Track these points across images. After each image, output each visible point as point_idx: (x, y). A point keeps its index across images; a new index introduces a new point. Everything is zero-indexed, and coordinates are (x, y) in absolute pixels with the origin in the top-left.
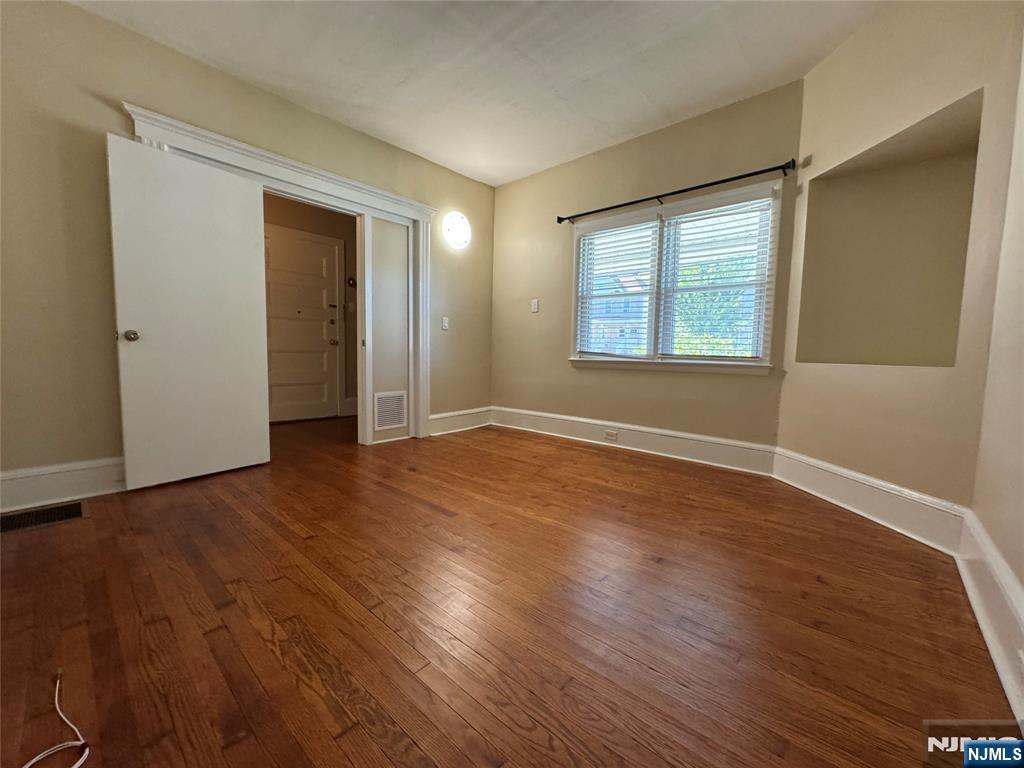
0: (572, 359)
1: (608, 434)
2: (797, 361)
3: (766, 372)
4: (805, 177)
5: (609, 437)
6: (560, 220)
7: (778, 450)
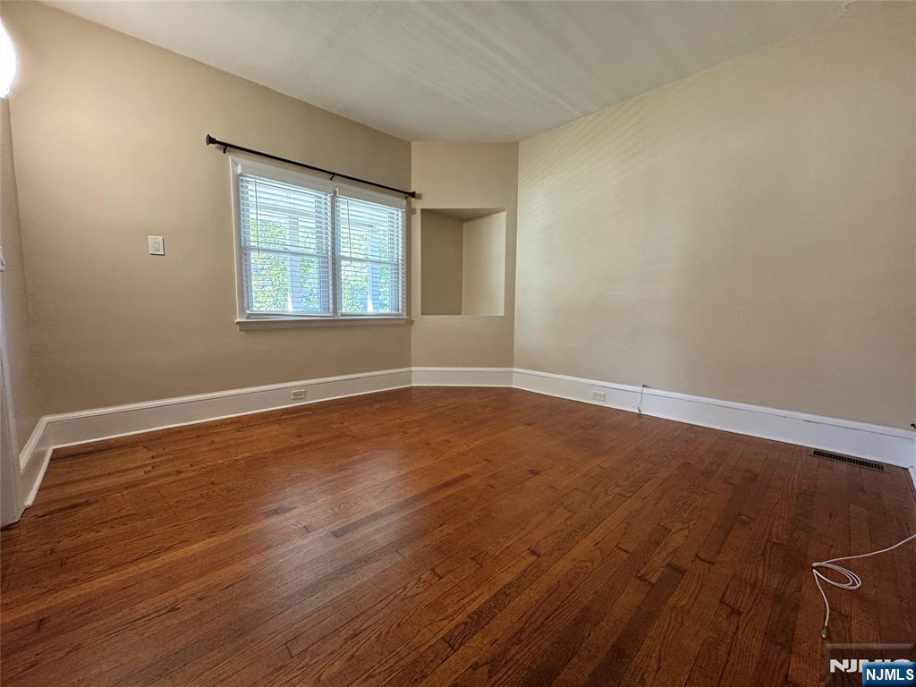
0: (238, 320)
1: (295, 394)
2: (422, 314)
3: (404, 322)
4: (418, 205)
5: (297, 396)
6: (211, 140)
7: (413, 369)
